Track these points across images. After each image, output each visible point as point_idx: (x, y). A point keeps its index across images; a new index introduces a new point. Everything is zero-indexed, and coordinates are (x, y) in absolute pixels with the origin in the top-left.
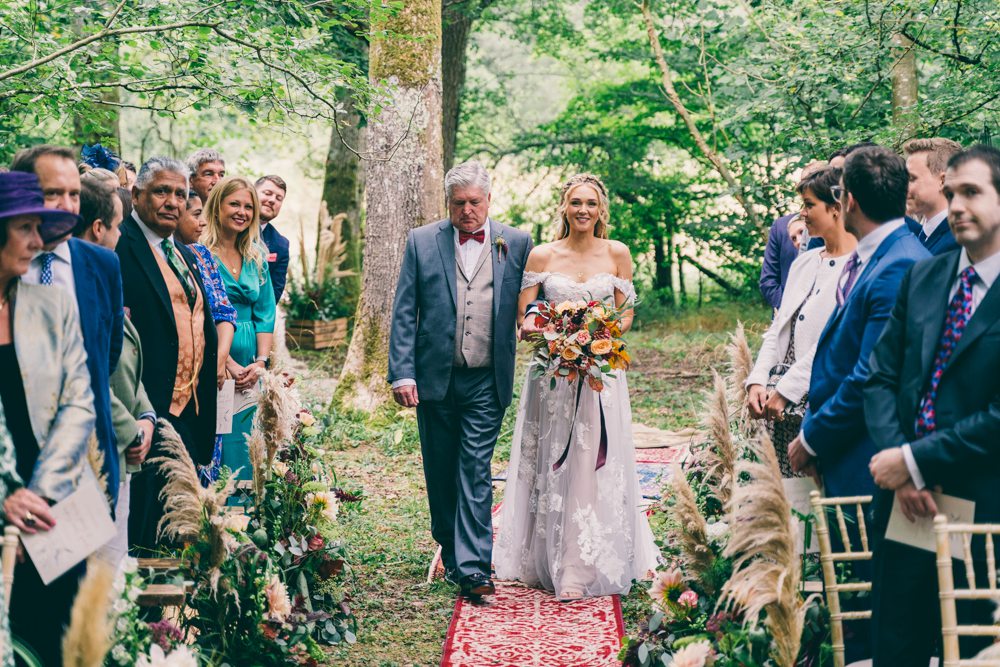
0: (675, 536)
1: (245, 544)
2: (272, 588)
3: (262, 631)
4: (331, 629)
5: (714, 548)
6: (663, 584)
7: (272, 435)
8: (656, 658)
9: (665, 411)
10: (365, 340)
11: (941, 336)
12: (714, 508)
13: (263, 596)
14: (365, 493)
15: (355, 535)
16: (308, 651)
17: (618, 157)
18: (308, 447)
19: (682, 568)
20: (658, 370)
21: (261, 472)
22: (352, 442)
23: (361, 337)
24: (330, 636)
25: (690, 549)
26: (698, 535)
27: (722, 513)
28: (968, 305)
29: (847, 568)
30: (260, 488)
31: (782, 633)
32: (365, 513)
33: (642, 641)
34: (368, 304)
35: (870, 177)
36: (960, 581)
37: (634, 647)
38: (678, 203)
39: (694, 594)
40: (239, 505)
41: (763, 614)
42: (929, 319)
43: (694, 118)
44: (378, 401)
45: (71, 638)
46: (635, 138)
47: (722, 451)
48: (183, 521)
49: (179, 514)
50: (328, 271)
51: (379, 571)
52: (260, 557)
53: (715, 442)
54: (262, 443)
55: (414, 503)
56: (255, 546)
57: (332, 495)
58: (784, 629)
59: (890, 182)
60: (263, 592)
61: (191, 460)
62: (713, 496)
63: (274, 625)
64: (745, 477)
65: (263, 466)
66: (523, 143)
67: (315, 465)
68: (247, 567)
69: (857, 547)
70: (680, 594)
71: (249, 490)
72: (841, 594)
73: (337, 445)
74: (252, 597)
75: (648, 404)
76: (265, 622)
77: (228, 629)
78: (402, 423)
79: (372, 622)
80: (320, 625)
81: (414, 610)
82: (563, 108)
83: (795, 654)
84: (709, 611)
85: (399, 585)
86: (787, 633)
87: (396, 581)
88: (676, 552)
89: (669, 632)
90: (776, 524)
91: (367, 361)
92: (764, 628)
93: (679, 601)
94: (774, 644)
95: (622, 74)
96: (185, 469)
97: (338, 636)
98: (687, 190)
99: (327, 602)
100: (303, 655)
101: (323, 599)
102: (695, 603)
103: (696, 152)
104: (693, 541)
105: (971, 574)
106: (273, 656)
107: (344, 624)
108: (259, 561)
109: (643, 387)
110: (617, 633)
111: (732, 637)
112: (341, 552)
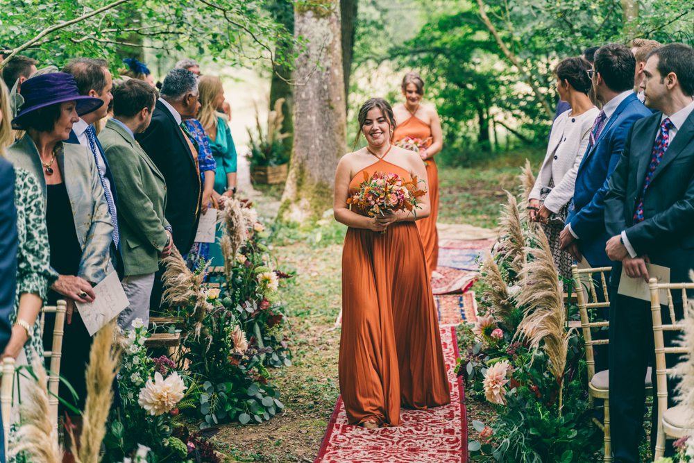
0: (488, 295)
1: (217, 306)
2: (235, 333)
3: (230, 361)
4: (275, 358)
5: (512, 302)
6: (481, 325)
7: (233, 238)
8: (478, 371)
9: (485, 217)
10: (296, 177)
11: (650, 163)
12: (513, 277)
13: (230, 338)
14: (298, 273)
15: (291, 299)
16: (260, 372)
17: (454, 61)
18: (260, 245)
19: (493, 315)
20: (481, 191)
21: (229, 261)
22: (291, 241)
23: (294, 176)
24: (275, 362)
25: (497, 302)
26: (502, 294)
27: (517, 279)
28: (666, 142)
29: (594, 312)
30: (229, 271)
31: (554, 355)
32: (298, 285)
33: (469, 361)
34: (297, 155)
35: (611, 63)
36: (666, 319)
37: (464, 364)
38: (492, 88)
39: (501, 331)
40: (217, 282)
41: (542, 342)
42: (642, 154)
43: (500, 35)
44: (305, 215)
45: (90, 371)
46: (464, 48)
47: (517, 242)
48: (178, 293)
49: (175, 289)
50: (274, 136)
51: (306, 321)
52: (227, 314)
53: (511, 236)
54: (229, 243)
55: (329, 278)
56: (224, 307)
57: (274, 274)
58: (556, 352)
59: (623, 66)
60: (229, 336)
61: (180, 255)
62: (512, 269)
63: (237, 357)
64: (531, 257)
65: (230, 257)
66: (394, 54)
67: (265, 256)
68: (219, 321)
69: (601, 299)
70: (492, 330)
71: (222, 273)
72: (592, 328)
73: (280, 243)
74: (223, 339)
75: (475, 213)
76: (231, 355)
77: (209, 360)
78: (321, 228)
79: (302, 353)
80: (269, 355)
81: (328, 345)
82: (419, 30)
83: (563, 367)
84: (510, 341)
85: (319, 329)
86: (557, 354)
87: (317, 326)
88: (490, 305)
89: (486, 355)
90: (549, 286)
91: (298, 190)
92: (543, 351)
93: (492, 335)
94: (549, 361)
95: (454, 8)
96: (177, 261)
97: (280, 362)
98: (497, 79)
99: (272, 341)
100: (256, 375)
101: (270, 339)
102: (502, 336)
103: (502, 56)
104: (499, 298)
105: (673, 314)
106: (237, 376)
107: (284, 354)
108: (226, 317)
109: (472, 202)
110: (454, 356)
111: (523, 358)
112: (282, 309)
